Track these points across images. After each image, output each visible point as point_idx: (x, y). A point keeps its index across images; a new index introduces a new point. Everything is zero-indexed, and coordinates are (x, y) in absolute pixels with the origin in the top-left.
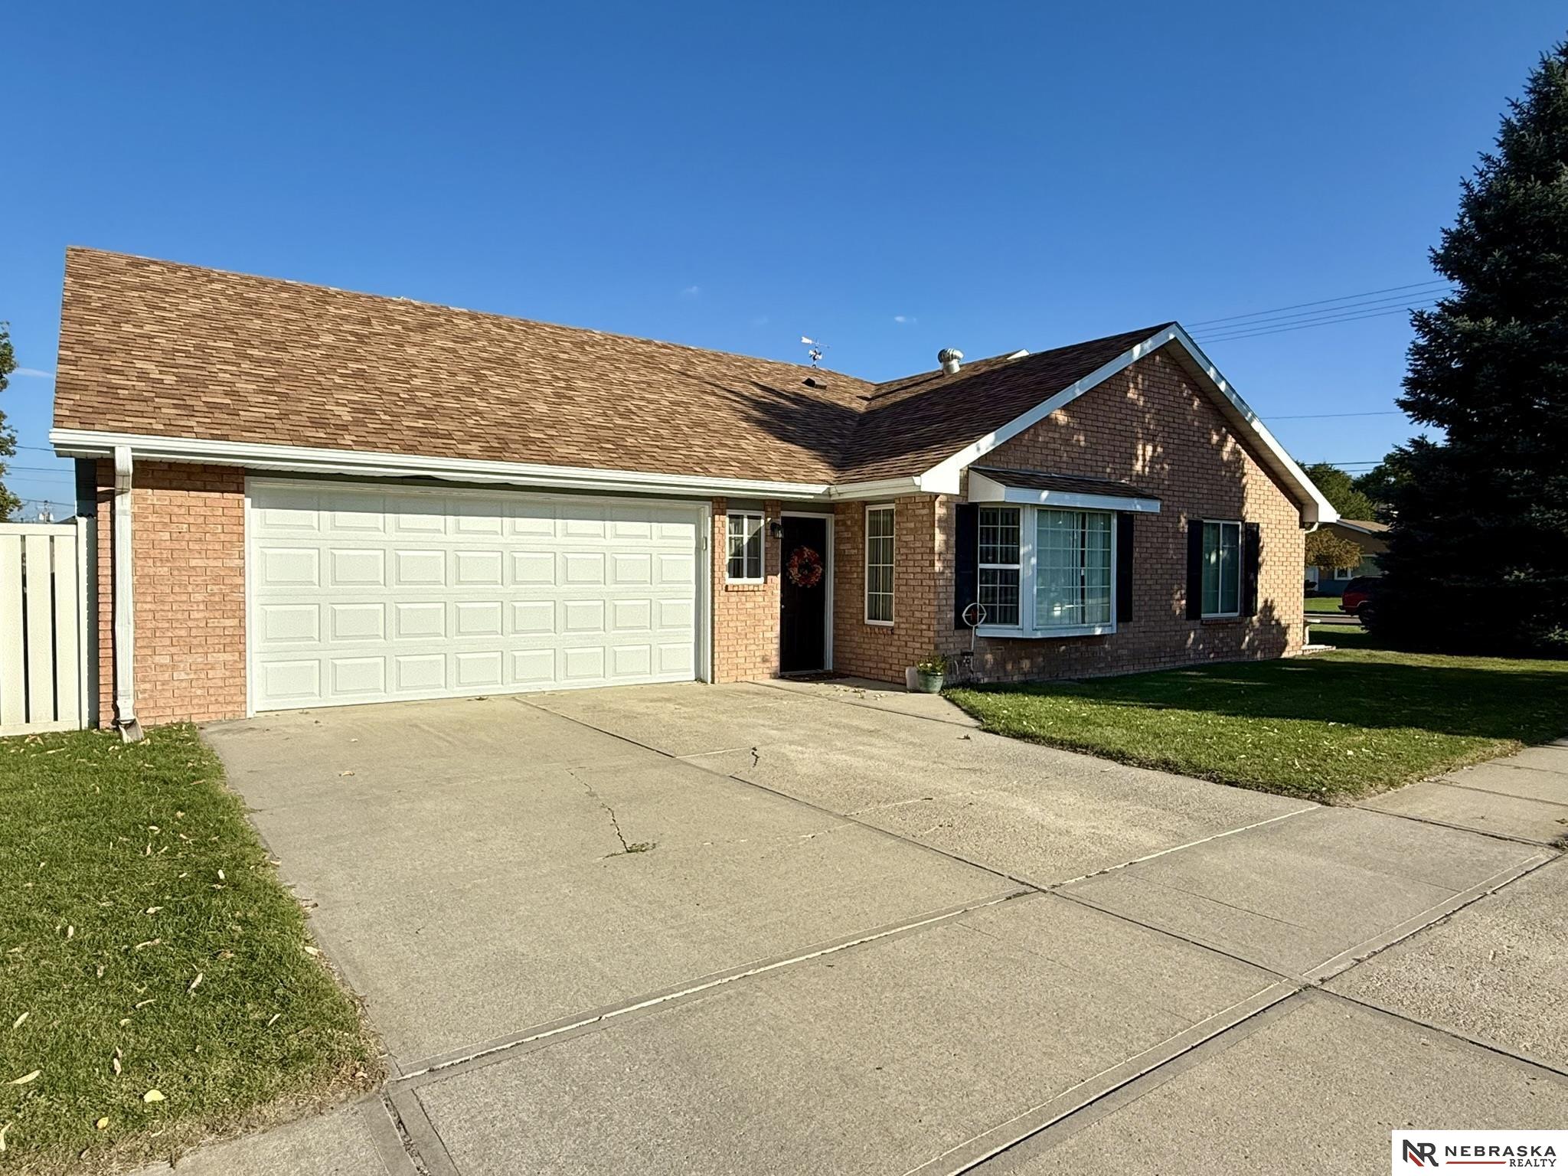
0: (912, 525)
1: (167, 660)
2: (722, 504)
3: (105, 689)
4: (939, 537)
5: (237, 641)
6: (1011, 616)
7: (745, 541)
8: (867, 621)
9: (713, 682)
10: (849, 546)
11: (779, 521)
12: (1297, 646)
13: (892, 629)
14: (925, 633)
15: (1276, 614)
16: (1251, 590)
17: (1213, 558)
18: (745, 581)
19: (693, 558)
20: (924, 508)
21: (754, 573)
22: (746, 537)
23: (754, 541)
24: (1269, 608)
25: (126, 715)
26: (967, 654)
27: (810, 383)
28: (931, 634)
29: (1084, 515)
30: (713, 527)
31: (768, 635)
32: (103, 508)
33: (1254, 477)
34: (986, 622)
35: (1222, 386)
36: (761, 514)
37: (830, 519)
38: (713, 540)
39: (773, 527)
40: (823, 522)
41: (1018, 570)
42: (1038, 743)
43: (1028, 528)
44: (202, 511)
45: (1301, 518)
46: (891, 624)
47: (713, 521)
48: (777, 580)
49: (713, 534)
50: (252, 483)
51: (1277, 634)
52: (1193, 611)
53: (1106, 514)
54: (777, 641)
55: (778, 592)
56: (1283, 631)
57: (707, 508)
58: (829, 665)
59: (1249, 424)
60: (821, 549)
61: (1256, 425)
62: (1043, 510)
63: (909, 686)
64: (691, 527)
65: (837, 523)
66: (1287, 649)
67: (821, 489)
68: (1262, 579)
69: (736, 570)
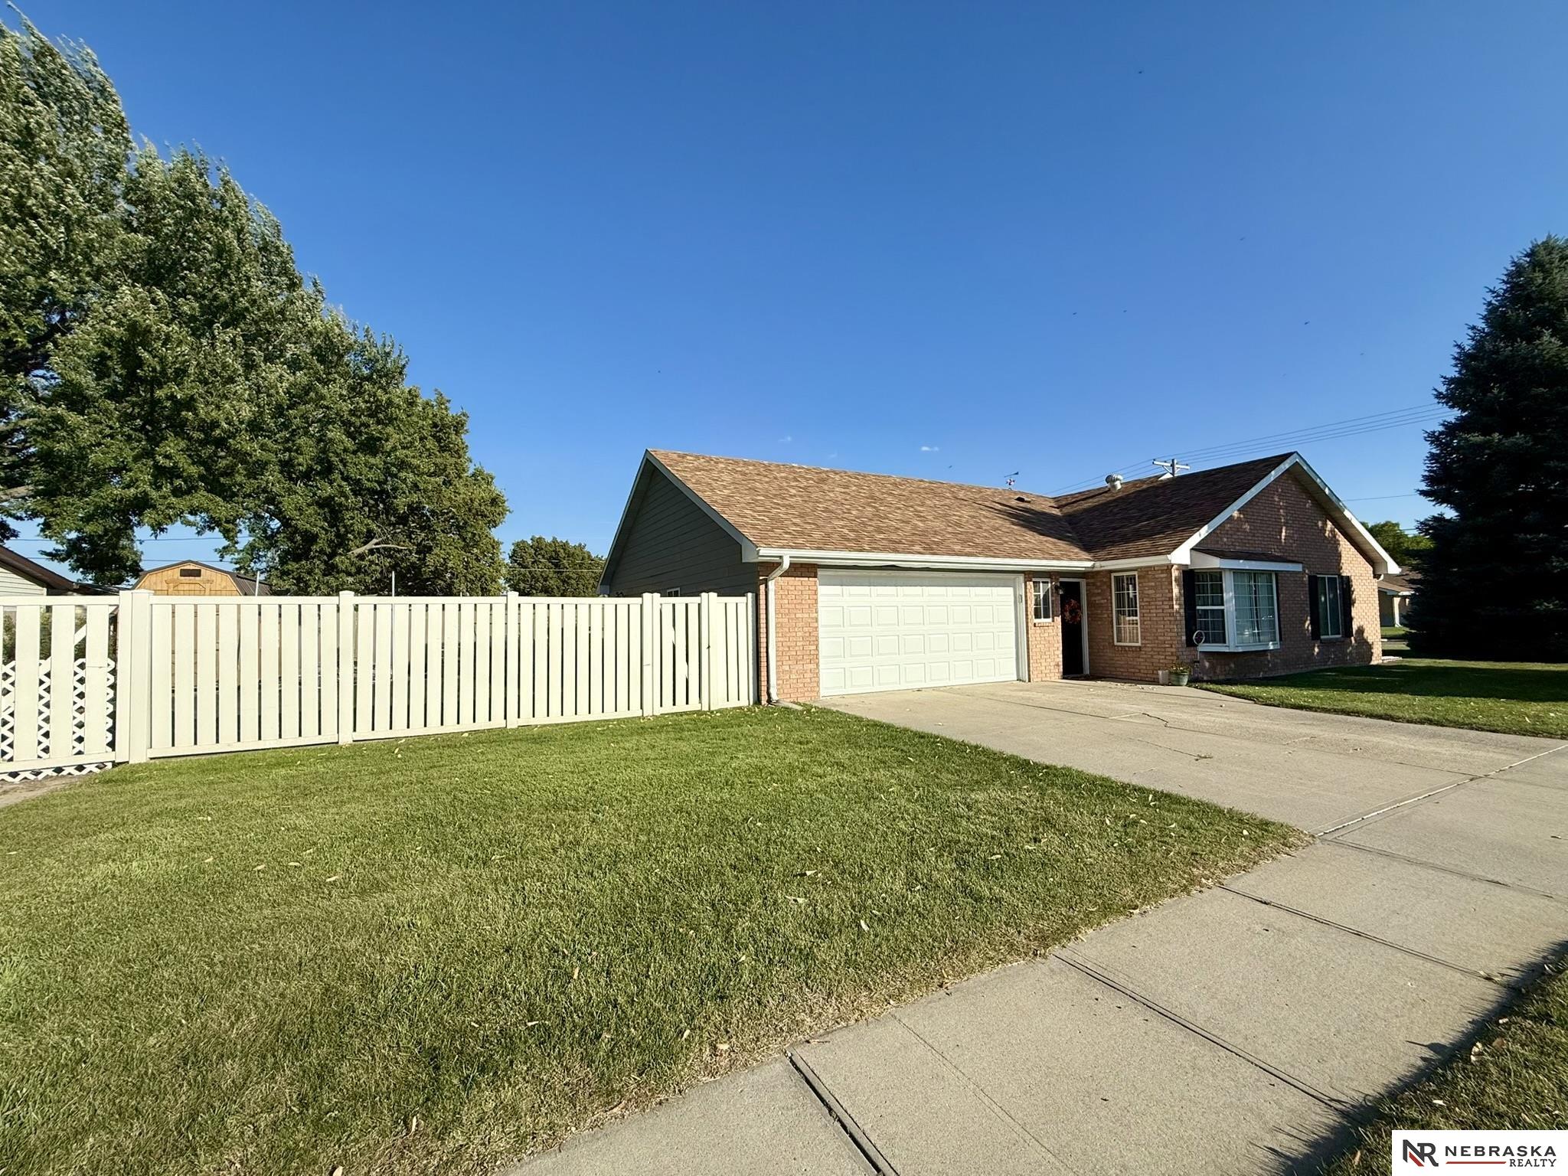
0: (1153, 584)
1: (787, 668)
2: (1030, 575)
3: (764, 683)
4: (1176, 590)
5: (815, 658)
6: (1222, 639)
7: (1042, 597)
8: (1116, 643)
9: (1029, 681)
10: (1099, 598)
11: (1058, 584)
12: (1377, 659)
13: (1140, 647)
14: (1169, 650)
15: (1365, 635)
16: (1349, 619)
17: (1323, 599)
18: (1043, 620)
19: (1013, 608)
20: (1162, 573)
21: (1046, 616)
22: (1042, 594)
23: (1046, 596)
24: (1361, 631)
25: (774, 697)
26: (1195, 662)
27: (1020, 500)
28: (1174, 650)
29: (1254, 574)
30: (1026, 588)
31: (1056, 652)
32: (762, 587)
33: (1345, 547)
34: (1205, 642)
35: (1327, 491)
36: (1049, 580)
37: (1083, 582)
38: (1026, 596)
39: (1057, 588)
40: (1078, 583)
41: (1223, 611)
42: (1316, 711)
43: (1228, 583)
44: (800, 588)
45: (1374, 572)
46: (1139, 644)
47: (1026, 586)
48: (1058, 619)
49: (1026, 592)
50: (820, 572)
51: (1366, 647)
52: (1316, 635)
53: (1269, 573)
54: (1061, 656)
55: (1060, 627)
56: (1370, 647)
57: (1021, 578)
58: (1087, 671)
59: (1342, 513)
60: (1078, 599)
61: (1347, 513)
62: (1236, 572)
63: (1161, 682)
64: (1011, 589)
65: (1088, 584)
66: (1373, 658)
67: (1089, 564)
68: (1354, 612)
69: (1037, 616)
